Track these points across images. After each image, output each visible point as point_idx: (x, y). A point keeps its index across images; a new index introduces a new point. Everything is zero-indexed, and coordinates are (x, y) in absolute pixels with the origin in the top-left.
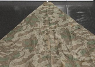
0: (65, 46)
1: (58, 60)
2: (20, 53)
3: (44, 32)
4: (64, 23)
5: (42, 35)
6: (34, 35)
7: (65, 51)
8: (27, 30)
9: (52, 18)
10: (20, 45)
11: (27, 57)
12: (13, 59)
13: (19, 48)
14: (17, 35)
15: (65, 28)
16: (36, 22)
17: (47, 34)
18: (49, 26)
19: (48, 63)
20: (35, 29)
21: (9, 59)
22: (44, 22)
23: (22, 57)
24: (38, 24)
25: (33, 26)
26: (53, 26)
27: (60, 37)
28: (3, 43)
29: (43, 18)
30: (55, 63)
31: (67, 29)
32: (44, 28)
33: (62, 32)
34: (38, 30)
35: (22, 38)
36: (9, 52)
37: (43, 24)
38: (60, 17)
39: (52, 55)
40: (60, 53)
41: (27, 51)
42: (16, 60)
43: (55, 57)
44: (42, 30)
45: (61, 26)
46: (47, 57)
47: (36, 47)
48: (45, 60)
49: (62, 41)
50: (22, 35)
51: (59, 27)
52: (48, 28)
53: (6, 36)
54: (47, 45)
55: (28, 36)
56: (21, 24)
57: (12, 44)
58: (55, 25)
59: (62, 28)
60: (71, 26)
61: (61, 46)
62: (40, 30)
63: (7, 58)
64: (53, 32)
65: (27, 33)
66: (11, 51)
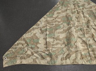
0: (93, 23)
1: (89, 31)
2: (61, 26)
3: (75, 12)
4: (89, 6)
5: (74, 14)
6: (69, 13)
7: (93, 26)
8: (62, 10)
9: (79, 2)
10: (59, 20)
11: (66, 29)
12: (57, 29)
13: (59, 22)
14: (56, 13)
15: (90, 9)
16: (68, 4)
17: (78, 13)
18: (78, 8)
19: (82, 33)
20: (69, 9)
21: (54, 29)
22: (74, 5)
23: (62, 28)
24: (70, 6)
25: (66, 7)
26: (81, 8)
27: (87, 16)
28: (47, 18)
29: (72, 1)
30: (87, 33)
31: (91, 10)
32: (75, 9)
33: (89, 12)
34: (70, 10)
35: (60, 16)
36: (53, 24)
37: (73, 6)
38: (85, 2)
39: (84, 28)
40: (90, 27)
41: (65, 24)
42: (58, 30)
43: (87, 30)
44: (73, 11)
45: (87, 8)
46: (81, 29)
47: (72, 22)
48: (79, 31)
49: (90, 19)
50: (60, 13)
51: (85, 9)
52: (78, 9)
53: (48, 14)
54: (79, 21)
55: (64, 14)
56: (57, 5)
57: (53, 19)
58: (82, 7)
59: (88, 9)
60: (94, 8)
61: (90, 22)
62: (72, 10)
63: (52, 28)
64: (82, 12)
65: (63, 12)
66: (54, 24)
